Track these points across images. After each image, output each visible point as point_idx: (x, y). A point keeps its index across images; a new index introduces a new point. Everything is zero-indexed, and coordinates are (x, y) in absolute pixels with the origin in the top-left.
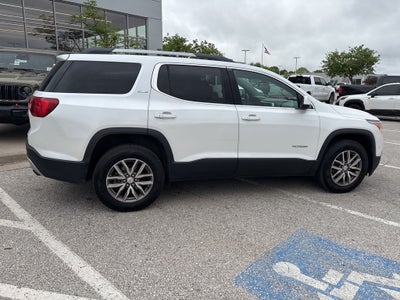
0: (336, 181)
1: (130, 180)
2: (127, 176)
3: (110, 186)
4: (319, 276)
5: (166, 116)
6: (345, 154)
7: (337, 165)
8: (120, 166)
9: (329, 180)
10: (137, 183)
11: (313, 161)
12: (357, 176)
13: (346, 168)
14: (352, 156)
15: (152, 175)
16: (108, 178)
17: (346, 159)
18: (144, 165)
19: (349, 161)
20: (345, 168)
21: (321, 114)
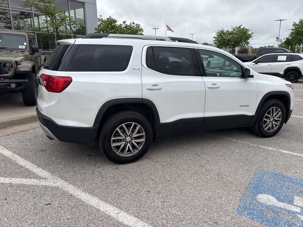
0: (266, 129)
1: (128, 139)
2: (126, 135)
3: (114, 145)
4: (291, 202)
5: (155, 88)
6: (272, 110)
7: (267, 117)
8: (121, 128)
9: (262, 129)
10: (133, 141)
11: (253, 116)
12: (279, 124)
14: (276, 111)
15: (144, 134)
16: (112, 139)
17: (273, 113)
18: (139, 127)
19: (275, 114)
20: (272, 119)
21: (257, 81)
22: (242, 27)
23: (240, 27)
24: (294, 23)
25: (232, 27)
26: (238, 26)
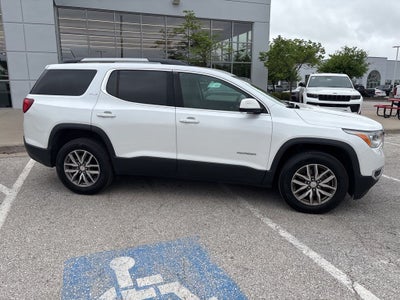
0: (300, 198)
1: (82, 168)
3: (66, 171)
5: (107, 115)
6: (311, 168)
8: (74, 155)
9: (289, 196)
10: (87, 172)
11: (266, 172)
12: (331, 195)
13: (314, 183)
14: (321, 171)
15: (98, 166)
16: (65, 164)
17: (312, 174)
18: (91, 157)
19: (318, 177)
21: (276, 120)
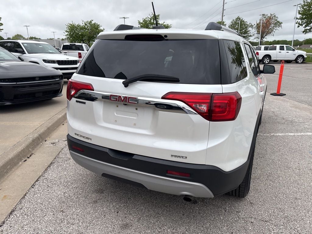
22: (93, 22)
23: (91, 22)
24: (139, 21)
25: (83, 21)
26: (89, 21)
